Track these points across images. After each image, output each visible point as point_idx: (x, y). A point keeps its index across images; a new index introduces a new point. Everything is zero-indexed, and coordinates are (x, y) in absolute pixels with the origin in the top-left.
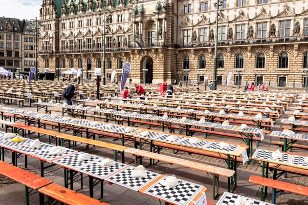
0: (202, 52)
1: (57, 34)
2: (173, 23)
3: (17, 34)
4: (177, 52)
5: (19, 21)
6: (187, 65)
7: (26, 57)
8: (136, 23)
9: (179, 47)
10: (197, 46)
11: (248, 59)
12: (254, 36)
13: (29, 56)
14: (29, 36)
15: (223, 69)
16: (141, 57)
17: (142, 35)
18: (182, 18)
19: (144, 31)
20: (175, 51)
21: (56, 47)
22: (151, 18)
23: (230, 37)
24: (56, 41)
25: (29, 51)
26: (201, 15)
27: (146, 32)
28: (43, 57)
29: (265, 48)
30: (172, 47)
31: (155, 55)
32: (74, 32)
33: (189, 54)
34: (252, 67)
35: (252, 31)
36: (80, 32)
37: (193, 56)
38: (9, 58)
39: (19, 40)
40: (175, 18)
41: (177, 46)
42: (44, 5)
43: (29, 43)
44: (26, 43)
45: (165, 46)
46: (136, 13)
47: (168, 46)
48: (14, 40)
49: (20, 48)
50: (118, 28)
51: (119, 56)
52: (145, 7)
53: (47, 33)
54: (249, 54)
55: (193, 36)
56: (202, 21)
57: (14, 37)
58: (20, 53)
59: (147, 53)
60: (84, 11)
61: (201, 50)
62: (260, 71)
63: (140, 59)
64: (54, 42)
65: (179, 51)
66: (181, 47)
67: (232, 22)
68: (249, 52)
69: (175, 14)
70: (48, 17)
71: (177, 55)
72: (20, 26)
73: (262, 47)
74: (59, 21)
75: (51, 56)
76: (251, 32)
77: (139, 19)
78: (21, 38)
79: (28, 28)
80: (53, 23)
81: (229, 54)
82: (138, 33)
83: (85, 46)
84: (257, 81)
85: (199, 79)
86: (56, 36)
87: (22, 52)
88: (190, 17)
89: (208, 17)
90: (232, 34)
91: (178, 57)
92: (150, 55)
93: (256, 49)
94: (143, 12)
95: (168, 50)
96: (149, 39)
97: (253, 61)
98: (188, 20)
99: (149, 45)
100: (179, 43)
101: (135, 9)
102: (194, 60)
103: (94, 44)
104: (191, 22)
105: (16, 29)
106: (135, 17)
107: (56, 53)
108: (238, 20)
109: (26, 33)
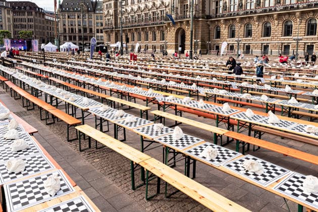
0: (231, 21)
1: (116, 11)
3: (90, 13)
4: (208, 23)
5: (92, 2)
6: (218, 35)
7: (98, 32)
9: (211, 18)
10: (227, 16)
11: (275, 27)
14: (99, 15)
15: (251, 38)
16: (176, 29)
17: (177, 8)
19: (179, 4)
20: (207, 21)
21: (115, 23)
23: (258, 5)
24: (115, 18)
25: (100, 28)
27: (180, 5)
28: (106, 32)
29: (292, 15)
30: (203, 18)
31: (187, 27)
32: (128, 9)
33: (219, 25)
36: (132, 9)
37: (224, 26)
38: (85, 34)
39: (92, 19)
41: (209, 17)
43: (99, 21)
44: (98, 21)
45: (195, 18)
47: (199, 18)
48: (89, 18)
49: (93, 25)
50: (161, 3)
51: (161, 29)
53: (108, 11)
54: (276, 22)
55: (223, 6)
57: (89, 16)
58: (93, 30)
59: (181, 25)
61: (230, 21)
62: (287, 40)
63: (175, 31)
64: (114, 19)
65: (211, 21)
66: (213, 18)
68: (276, 19)
71: (209, 25)
72: (93, 6)
73: (289, 14)
75: (112, 31)
78: (94, 16)
79: (99, 7)
80: (112, 2)
81: (257, 23)
82: (174, 6)
83: (136, 21)
84: (284, 50)
85: (229, 48)
86: (115, 13)
87: (94, 30)
90: (260, 3)
91: (210, 28)
92: (183, 27)
93: (283, 16)
95: (198, 21)
96: (184, 11)
97: (280, 29)
99: (184, 18)
100: (211, 14)
102: (224, 31)
103: (142, 19)
105: (89, 9)
107: (115, 28)
109: (97, 12)
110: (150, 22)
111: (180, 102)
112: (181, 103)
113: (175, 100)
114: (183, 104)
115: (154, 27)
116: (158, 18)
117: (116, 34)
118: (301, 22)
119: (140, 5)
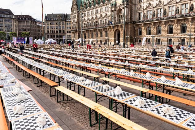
0: (148, 25)
1: (78, 20)
2: (131, 9)
3: (63, 21)
4: (134, 26)
5: (64, 15)
6: (140, 33)
7: (68, 33)
8: (112, 11)
10: (146, 22)
11: (176, 28)
12: (179, 12)
13: (69, 32)
14: (69, 22)
15: (161, 35)
16: (114, 30)
17: (115, 17)
18: (138, 5)
19: (116, 15)
20: (133, 25)
21: (78, 27)
22: (120, 8)
23: (165, 15)
24: (78, 24)
25: (69, 30)
26: (148, 2)
27: (117, 16)
28: (73, 32)
29: (186, 20)
30: (131, 23)
31: (121, 29)
32: (86, 19)
33: (141, 27)
34: (178, 33)
35: (179, 10)
36: (88, 19)
37: (144, 28)
38: (60, 34)
39: (64, 25)
40: (133, 6)
41: (135, 22)
42: (73, 6)
43: (69, 26)
44: (68, 26)
45: (126, 23)
46: (112, 5)
47: (129, 23)
48: (62, 24)
49: (65, 28)
50: (105, 14)
51: (106, 30)
52: (117, 2)
53: (74, 20)
54: (176, 25)
55: (143, 16)
56: (148, 6)
57: (62, 23)
58: (65, 31)
59: (117, 28)
60: (90, 7)
62: (183, 36)
63: (114, 31)
65: (136, 25)
66: (137, 23)
67: (166, 5)
68: (176, 23)
69: (133, 4)
70: (74, 12)
71: (135, 28)
72: (65, 17)
73: (184, 19)
74: (79, 13)
75: (76, 32)
76: (177, 11)
77: (113, 9)
78: (65, 23)
79: (68, 18)
80: (76, 15)
81: (164, 26)
82: (113, 16)
83: (90, 26)
84: (182, 42)
85: (147, 41)
87: (66, 31)
88: (142, 5)
89: (152, 4)
90: (166, 13)
91: (135, 29)
92: (119, 29)
93: (181, 21)
94: (116, 5)
95: (128, 25)
96: (120, 19)
97: (179, 29)
98: (141, 6)
99: (119, 23)
100: (136, 20)
101: (112, 3)
102: (144, 30)
103: (94, 24)
104: (142, 8)
105: (63, 19)
106: (112, 8)
107: (78, 30)
108: (169, 4)
109: (67, 20)
110: (99, 26)
111: (118, 72)
112: (120, 73)
113: (116, 71)
114: (121, 74)
115: (101, 29)
116: (104, 24)
117: (79, 34)
118: (192, 25)
119: (93, 16)
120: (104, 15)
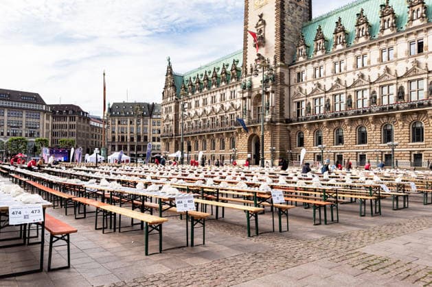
0: (316, 126)
1: (176, 116)
2: (282, 94)
3: (146, 118)
4: (288, 128)
5: (148, 105)
6: (301, 143)
7: (154, 140)
8: (244, 99)
9: (291, 122)
10: (311, 120)
11: (372, 132)
12: (378, 102)
13: (156, 140)
14: (156, 120)
15: (343, 146)
16: (248, 136)
17: (250, 111)
18: (295, 87)
19: (252, 106)
20: (287, 126)
21: (175, 129)
22: (258, 92)
23: (349, 106)
24: (175, 123)
25: (157, 135)
26: (315, 82)
27: (254, 107)
28: (164, 140)
29: (392, 117)
30: (281, 122)
32: (191, 113)
33: (302, 130)
34: (377, 142)
35: (375, 97)
36: (196, 113)
37: (308, 131)
38: (139, 144)
39: (147, 124)
40: (286, 90)
41: (289, 121)
42: (166, 87)
43: (156, 127)
44: (154, 127)
45: (272, 122)
46: (244, 88)
47: (277, 122)
48: (143, 124)
49: (148, 132)
50: (230, 105)
51: (231, 135)
52: (253, 80)
53: (168, 116)
54: (373, 125)
55: (306, 108)
56: (316, 89)
57: (143, 121)
58: (148, 138)
59: (254, 131)
60: (200, 90)
61: (316, 125)
62: (387, 148)
63: (248, 138)
64: (174, 125)
65: (292, 126)
66: (294, 122)
67: (350, 87)
68: (372, 123)
69: (286, 85)
70: (169, 99)
71: (289, 131)
72: (149, 110)
73: (388, 116)
74: (178, 103)
75: (171, 139)
76: (373, 99)
77: (246, 95)
78: (150, 121)
79: (156, 111)
80: (173, 105)
81: (349, 128)
82: (246, 109)
83: (200, 127)
84: (386, 161)
85: (316, 158)
86: (175, 117)
87: (150, 138)
88: (303, 86)
89: (322, 85)
90: (351, 103)
91: (291, 133)
92: (257, 132)
93: (381, 120)
94: (251, 87)
95: (276, 126)
97: (378, 134)
98: (301, 89)
99: (258, 122)
100: (291, 117)
101: (244, 84)
102: (309, 137)
103: (208, 124)
104: (304, 92)
105: (145, 113)
106: (243, 93)
107: (176, 135)
108: (356, 85)
109: (154, 116)
110: (218, 128)
115: (222, 134)
116: (227, 123)
117: (176, 142)
118: (403, 126)
119: (206, 108)
120: (227, 106)
